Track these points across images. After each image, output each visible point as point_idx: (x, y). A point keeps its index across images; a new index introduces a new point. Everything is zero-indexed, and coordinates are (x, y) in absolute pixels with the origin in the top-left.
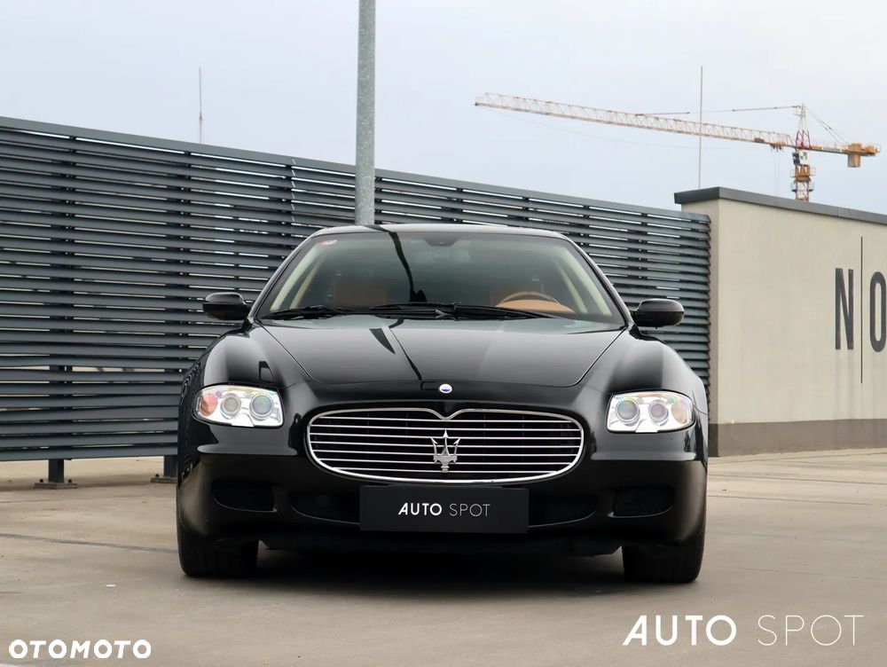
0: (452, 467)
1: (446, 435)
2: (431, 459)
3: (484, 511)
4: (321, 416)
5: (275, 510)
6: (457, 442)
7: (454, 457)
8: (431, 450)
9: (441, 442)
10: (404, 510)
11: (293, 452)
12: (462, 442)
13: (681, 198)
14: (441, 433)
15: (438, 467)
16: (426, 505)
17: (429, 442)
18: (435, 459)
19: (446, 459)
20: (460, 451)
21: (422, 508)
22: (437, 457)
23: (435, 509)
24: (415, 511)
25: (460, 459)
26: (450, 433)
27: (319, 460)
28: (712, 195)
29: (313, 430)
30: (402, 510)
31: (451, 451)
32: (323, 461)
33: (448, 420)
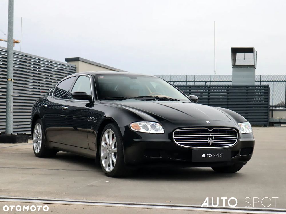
0: (212, 144)
1: (211, 135)
2: (207, 142)
3: (221, 156)
4: (177, 130)
5: (161, 157)
6: (214, 137)
7: (213, 141)
8: (207, 139)
9: (210, 137)
10: (203, 156)
11: (170, 141)
12: (215, 137)
13: (67, 60)
14: (210, 135)
15: (209, 144)
16: (208, 154)
17: (207, 137)
18: (209, 142)
19: (211, 141)
20: (214, 139)
21: (207, 155)
22: (209, 141)
23: (210, 155)
24: (205, 156)
25: (214, 142)
26: (212, 135)
27: (176, 143)
28: (77, 59)
29: (175, 134)
30: (202, 156)
31: (212, 139)
32: (178, 143)
33: (211, 131)
